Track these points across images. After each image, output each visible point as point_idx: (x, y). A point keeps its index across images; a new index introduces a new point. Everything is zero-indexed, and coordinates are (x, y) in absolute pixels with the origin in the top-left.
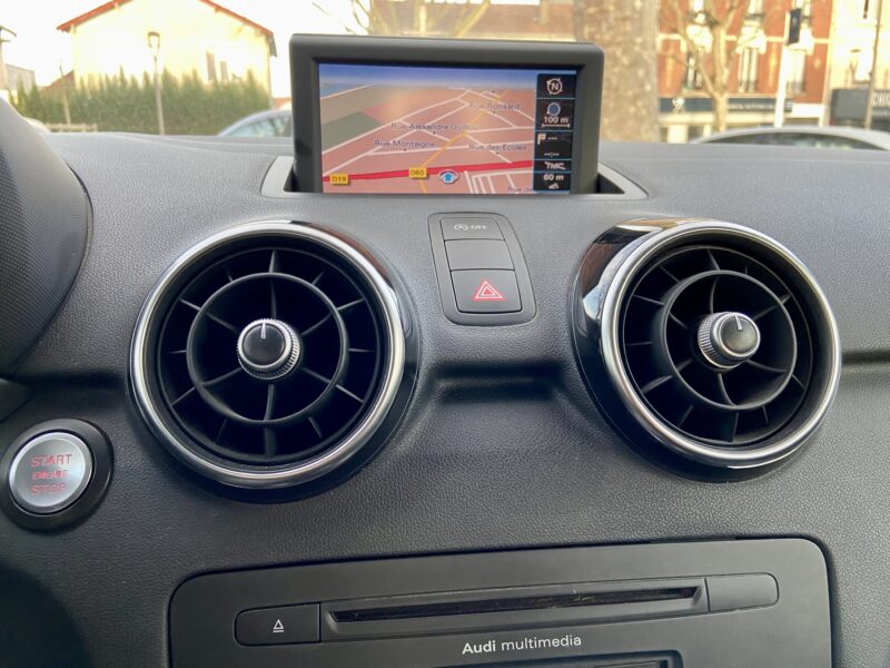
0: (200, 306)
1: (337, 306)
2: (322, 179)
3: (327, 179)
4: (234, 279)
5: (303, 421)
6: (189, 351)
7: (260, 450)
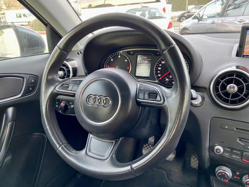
0: (222, 80)
1: (245, 83)
2: (244, 52)
3: (245, 52)
4: (228, 77)
5: (236, 100)
6: (219, 87)
7: (228, 103)
